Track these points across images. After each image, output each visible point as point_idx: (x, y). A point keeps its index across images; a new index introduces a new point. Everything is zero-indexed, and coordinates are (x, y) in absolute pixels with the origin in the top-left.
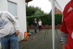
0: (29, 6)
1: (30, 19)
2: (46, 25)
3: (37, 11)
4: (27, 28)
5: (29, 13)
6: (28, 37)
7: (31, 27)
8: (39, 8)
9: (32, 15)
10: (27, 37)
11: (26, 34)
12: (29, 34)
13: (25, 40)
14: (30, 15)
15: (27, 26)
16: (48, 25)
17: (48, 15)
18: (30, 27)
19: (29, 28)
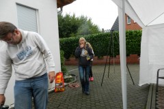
0: (64, 15)
1: (67, 43)
2: (105, 57)
3: (83, 26)
4: (62, 64)
5: (64, 30)
6: (65, 84)
7: (69, 62)
8: (88, 19)
9: (73, 34)
10: (61, 84)
11: (60, 76)
12: (66, 77)
13: (59, 92)
14: (68, 36)
15: (61, 59)
16: (109, 57)
17: (107, 35)
18: (67, 62)
19: (66, 64)
